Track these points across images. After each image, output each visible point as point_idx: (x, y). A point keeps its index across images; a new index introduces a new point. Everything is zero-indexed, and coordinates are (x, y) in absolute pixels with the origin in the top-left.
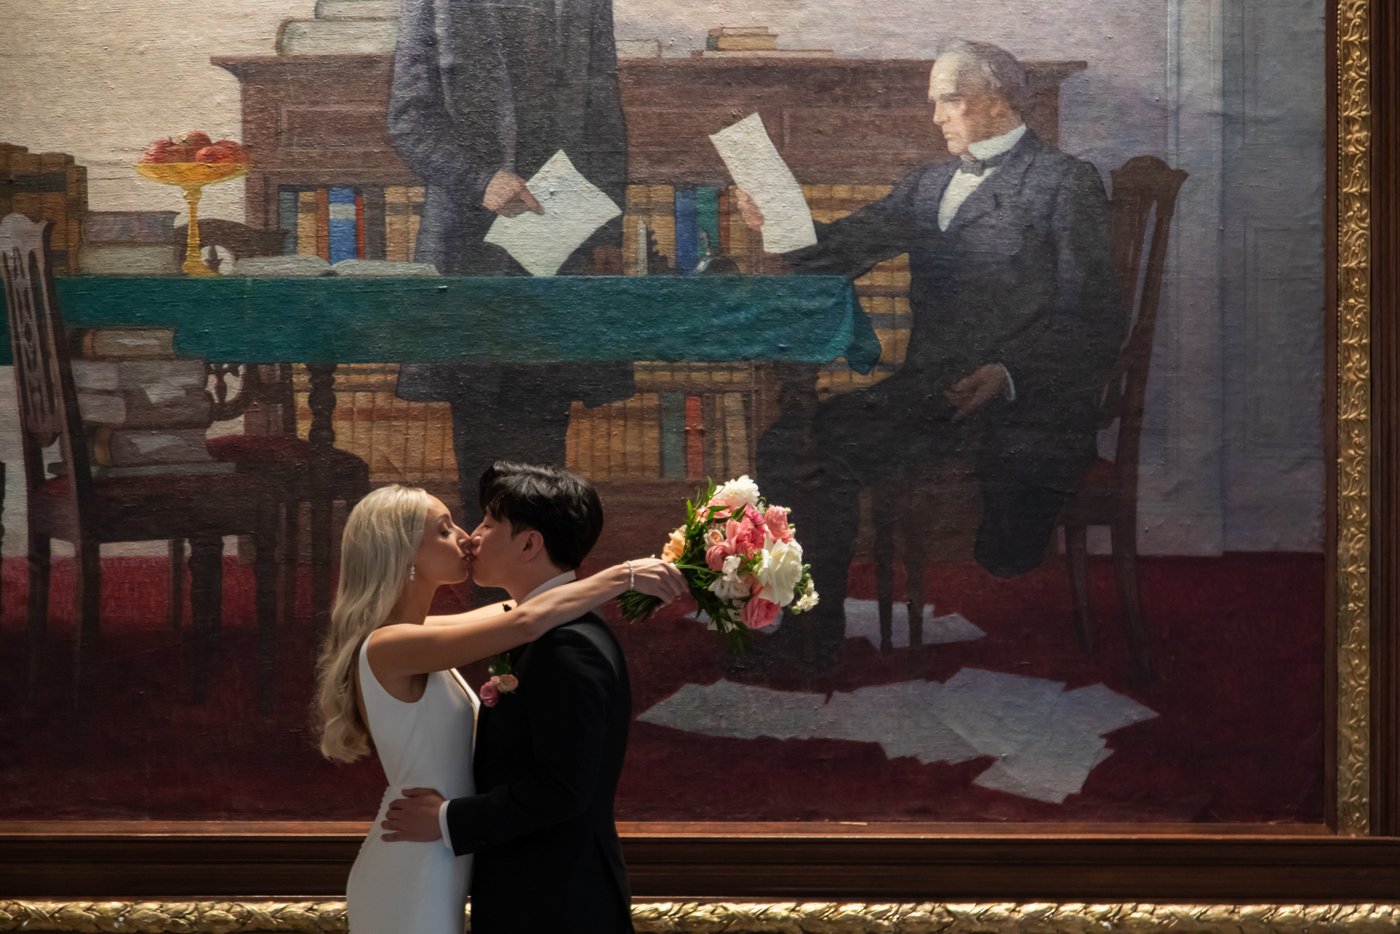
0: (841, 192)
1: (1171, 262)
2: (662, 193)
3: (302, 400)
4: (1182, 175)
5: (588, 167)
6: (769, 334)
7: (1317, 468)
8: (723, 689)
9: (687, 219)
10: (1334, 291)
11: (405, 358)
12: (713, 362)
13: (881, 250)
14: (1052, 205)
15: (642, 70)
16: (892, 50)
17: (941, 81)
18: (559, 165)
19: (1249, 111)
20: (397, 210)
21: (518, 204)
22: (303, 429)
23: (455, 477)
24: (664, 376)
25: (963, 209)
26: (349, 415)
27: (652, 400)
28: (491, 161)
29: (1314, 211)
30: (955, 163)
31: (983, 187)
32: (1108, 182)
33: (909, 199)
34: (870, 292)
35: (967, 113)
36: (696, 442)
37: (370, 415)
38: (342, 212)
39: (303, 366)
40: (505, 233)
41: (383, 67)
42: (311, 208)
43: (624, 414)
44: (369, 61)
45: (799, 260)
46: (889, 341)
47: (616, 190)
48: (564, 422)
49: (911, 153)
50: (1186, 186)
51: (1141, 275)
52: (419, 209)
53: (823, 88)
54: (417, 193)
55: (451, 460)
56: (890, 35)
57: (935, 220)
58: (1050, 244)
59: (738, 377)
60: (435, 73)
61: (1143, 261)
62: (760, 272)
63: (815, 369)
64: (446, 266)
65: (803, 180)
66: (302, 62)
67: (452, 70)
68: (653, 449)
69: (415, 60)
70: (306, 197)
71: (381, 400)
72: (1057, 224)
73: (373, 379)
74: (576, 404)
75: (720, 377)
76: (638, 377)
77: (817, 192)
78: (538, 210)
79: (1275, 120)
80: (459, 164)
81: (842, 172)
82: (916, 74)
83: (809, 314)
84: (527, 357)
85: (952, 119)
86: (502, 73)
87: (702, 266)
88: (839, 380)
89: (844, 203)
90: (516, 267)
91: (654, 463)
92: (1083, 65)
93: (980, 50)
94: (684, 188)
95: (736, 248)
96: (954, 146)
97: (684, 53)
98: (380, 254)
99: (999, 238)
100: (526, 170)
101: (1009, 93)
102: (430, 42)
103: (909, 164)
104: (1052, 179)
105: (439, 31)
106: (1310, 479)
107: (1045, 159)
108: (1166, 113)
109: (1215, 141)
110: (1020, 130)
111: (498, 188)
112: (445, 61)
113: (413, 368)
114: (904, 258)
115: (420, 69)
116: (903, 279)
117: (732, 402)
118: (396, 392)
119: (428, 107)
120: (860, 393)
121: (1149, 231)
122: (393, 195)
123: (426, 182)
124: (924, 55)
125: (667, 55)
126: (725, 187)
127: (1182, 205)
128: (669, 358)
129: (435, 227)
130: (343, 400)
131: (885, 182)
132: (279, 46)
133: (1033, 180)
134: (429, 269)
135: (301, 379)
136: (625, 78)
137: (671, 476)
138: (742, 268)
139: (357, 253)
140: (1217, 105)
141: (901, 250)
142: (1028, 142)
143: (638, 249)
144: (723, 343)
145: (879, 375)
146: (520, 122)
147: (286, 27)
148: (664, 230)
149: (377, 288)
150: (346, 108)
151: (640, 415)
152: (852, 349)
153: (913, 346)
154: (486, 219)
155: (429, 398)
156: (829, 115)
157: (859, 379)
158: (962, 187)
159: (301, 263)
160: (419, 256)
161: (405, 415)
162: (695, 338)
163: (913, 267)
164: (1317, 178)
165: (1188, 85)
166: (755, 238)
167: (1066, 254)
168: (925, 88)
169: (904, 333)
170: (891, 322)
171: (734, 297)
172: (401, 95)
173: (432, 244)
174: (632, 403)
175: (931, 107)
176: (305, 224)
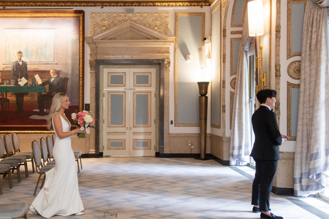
0: (44, 80)
1: (68, 85)
2: (31, 80)
3: (5, 95)
4: (68, 78)
5: (26, 78)
6: (39, 90)
7: (78, 99)
8: (35, 116)
9: (33, 82)
10: (79, 87)
11: (12, 92)
12: (34, 92)
13: (47, 84)
14: (59, 81)
15: (29, 71)
16: (47, 70)
17: (51, 72)
18: (23, 78)
19: (73, 74)
20: (12, 81)
21: (20, 81)
22: (5, 97)
23: (16, 101)
24: (31, 93)
25: (53, 81)
26: (8, 96)
27: (30, 95)
28: (18, 78)
29: (78, 81)
30: (52, 78)
31: (54, 79)
32: (63, 79)
33: (49, 80)
34: (46, 87)
35: (53, 74)
36: (33, 98)
37: (10, 96)
38: (8, 82)
39: (5, 93)
40: (19, 83)
41: (10, 71)
42: (5, 81)
43: (28, 96)
44: (9, 71)
45: (41, 85)
46: (47, 91)
47: (27, 80)
48: (23, 97)
49: (49, 77)
50: (69, 79)
51: (65, 86)
52: (13, 81)
53: (42, 72)
54: (13, 80)
55: (15, 99)
56: (47, 68)
57: (50, 82)
58: (59, 84)
59: (36, 93)
60: (14, 71)
61: (66, 85)
62: (38, 86)
63: (42, 93)
64: (15, 85)
65: (41, 79)
66: (5, 71)
67: (16, 71)
68: (30, 98)
69: (13, 70)
70: (5, 80)
71: (10, 95)
72: (59, 82)
73: (10, 93)
74: (25, 95)
75: (35, 93)
76: (29, 93)
77: (42, 80)
78: (22, 81)
79: (75, 74)
80: (16, 78)
81: (44, 78)
82: (49, 71)
83: (41, 89)
84: (21, 92)
85: (52, 74)
86: (19, 71)
87: (34, 85)
88: (43, 93)
89: (44, 81)
90: (20, 85)
91: (30, 99)
92: (61, 71)
93: (54, 70)
94: (33, 80)
95: (36, 84)
96: (52, 76)
97: (32, 70)
98: (10, 84)
99: (55, 83)
100: (21, 78)
101: (56, 73)
102: (14, 69)
103: (49, 78)
104: (59, 79)
105: (15, 68)
106: (78, 100)
107: (59, 77)
108: (67, 74)
109: (71, 76)
110: (57, 75)
111: (19, 80)
112: (15, 70)
113: (13, 93)
114: (48, 85)
115: (13, 71)
116: (48, 86)
117: (36, 95)
118: (11, 94)
119: (14, 74)
120: (45, 94)
121: (66, 83)
122: (11, 80)
123: (14, 79)
124: (50, 70)
125: (31, 70)
126: (35, 79)
127: (69, 80)
128: (31, 92)
129: (14, 83)
130: (8, 95)
131: (47, 79)
132: (3, 70)
133: (58, 79)
134: (14, 86)
135: (5, 94)
136: (28, 72)
137: (31, 100)
138: (37, 85)
139: (9, 84)
140: (71, 73)
141: (48, 84)
142: (57, 76)
143: (29, 84)
144: (35, 91)
145: (46, 93)
146: (21, 75)
147: (4, 68)
148: (31, 83)
149: (10, 87)
150: (8, 74)
151: (29, 96)
152: (45, 91)
153: (49, 91)
154: (18, 82)
155: (14, 95)
156: (43, 74)
157: (45, 93)
158: (52, 80)
159: (5, 85)
160: (13, 85)
161: (12, 96)
162: (33, 90)
163: (49, 85)
164: (78, 78)
165: (69, 72)
166: (37, 83)
167: (60, 84)
168: (50, 72)
169: (48, 90)
170: (47, 89)
171: (36, 87)
172: (12, 73)
173: (14, 84)
174: (29, 95)
175: (50, 74)
176: (5, 82)
